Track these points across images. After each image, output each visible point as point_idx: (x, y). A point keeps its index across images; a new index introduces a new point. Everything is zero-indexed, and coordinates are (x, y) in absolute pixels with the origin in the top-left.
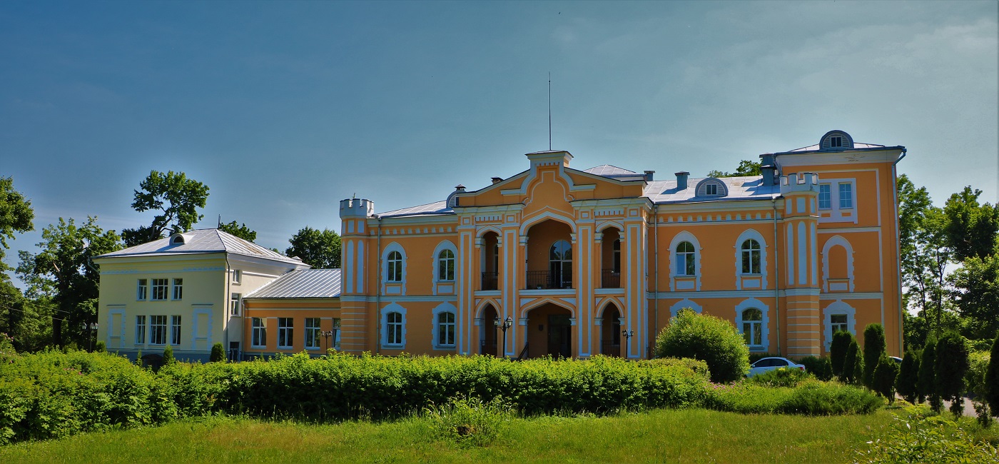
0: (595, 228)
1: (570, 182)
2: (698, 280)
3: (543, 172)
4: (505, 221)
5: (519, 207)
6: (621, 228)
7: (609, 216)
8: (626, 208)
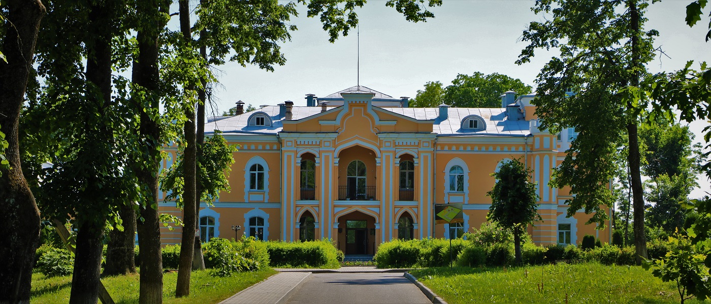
0: (396, 154)
1: (376, 118)
2: (466, 195)
3: (353, 108)
4: (323, 146)
5: (335, 135)
6: (416, 156)
7: (407, 145)
8: (420, 141)
